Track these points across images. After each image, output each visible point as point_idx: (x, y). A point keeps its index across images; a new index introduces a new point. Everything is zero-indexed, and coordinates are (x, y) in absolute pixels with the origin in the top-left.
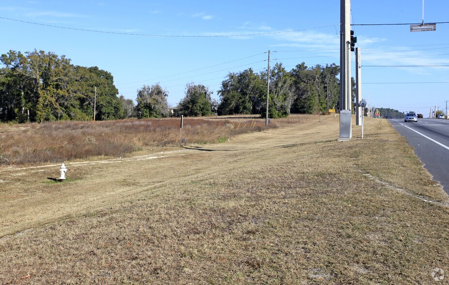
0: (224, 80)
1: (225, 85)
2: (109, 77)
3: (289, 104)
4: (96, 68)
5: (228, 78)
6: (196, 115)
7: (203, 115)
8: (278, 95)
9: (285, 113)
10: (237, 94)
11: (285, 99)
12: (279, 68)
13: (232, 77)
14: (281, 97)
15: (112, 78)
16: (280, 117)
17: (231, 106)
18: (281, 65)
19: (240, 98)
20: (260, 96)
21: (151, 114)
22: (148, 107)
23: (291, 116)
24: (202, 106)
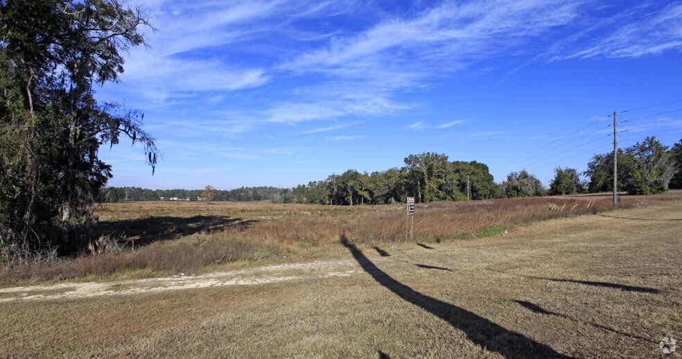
0: (590, 161)
1: (591, 166)
2: (485, 168)
3: (666, 180)
4: (475, 162)
5: (594, 160)
6: (560, 194)
7: (567, 193)
8: (650, 170)
9: (662, 189)
10: (604, 174)
11: (661, 174)
12: (651, 142)
13: (598, 158)
14: (654, 172)
15: (487, 168)
16: (654, 193)
17: (598, 184)
18: (653, 138)
19: (608, 177)
20: (626, 172)
21: (518, 195)
22: (515, 188)
23: (670, 191)
24: (566, 186)
